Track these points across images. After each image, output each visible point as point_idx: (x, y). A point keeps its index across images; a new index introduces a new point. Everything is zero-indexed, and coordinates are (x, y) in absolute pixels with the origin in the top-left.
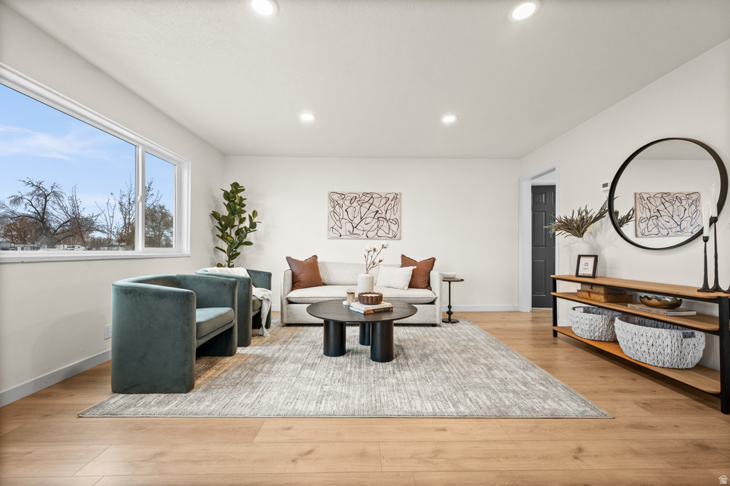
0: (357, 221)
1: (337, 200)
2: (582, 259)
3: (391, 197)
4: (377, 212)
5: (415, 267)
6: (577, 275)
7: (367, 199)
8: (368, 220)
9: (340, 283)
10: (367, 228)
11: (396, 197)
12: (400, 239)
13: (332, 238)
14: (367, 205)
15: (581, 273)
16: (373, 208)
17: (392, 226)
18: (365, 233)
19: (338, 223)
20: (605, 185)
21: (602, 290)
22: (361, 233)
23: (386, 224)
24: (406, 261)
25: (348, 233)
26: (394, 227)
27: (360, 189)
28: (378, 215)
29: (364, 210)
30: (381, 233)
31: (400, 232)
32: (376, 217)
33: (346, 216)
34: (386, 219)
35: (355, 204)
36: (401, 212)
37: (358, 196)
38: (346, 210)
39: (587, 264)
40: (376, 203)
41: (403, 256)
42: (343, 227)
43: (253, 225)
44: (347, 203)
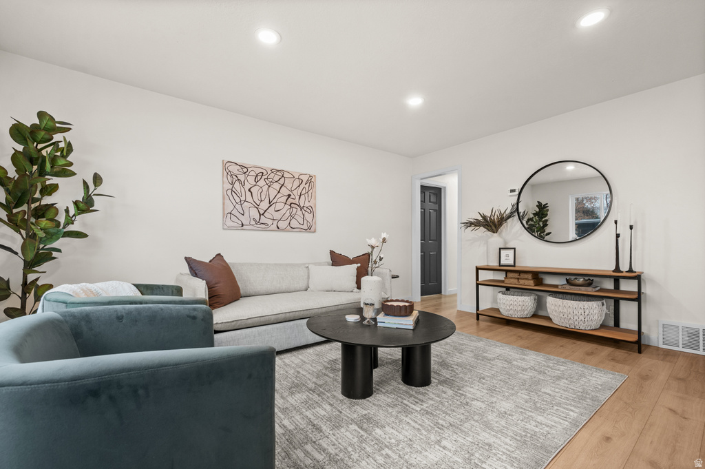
0: (264, 205)
1: (236, 175)
2: (502, 251)
3: (305, 179)
4: (289, 196)
6: (500, 266)
7: (276, 178)
8: (279, 206)
10: (277, 215)
11: (310, 180)
12: (315, 232)
13: (230, 228)
14: (277, 186)
15: (502, 262)
16: (285, 191)
17: (306, 214)
18: (275, 222)
19: (238, 206)
20: (513, 191)
22: (270, 222)
23: (299, 212)
24: (337, 260)
25: (253, 222)
26: (309, 217)
27: (269, 164)
28: (290, 201)
29: (273, 192)
30: (294, 223)
31: (315, 223)
32: (288, 202)
33: (249, 198)
34: (299, 206)
35: (262, 183)
36: (315, 199)
37: (265, 173)
38: (249, 190)
39: (507, 256)
40: (288, 184)
41: (332, 252)
42: (247, 214)
44: (251, 180)
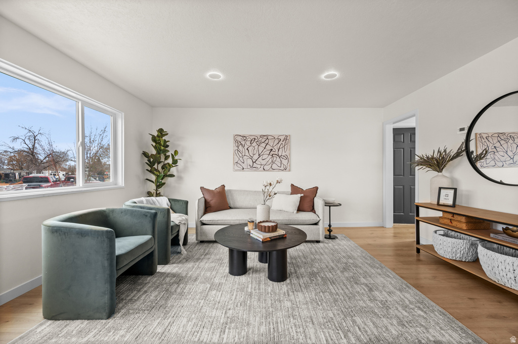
0: (256, 157)
1: (241, 141)
2: (442, 191)
3: (282, 138)
4: (272, 150)
5: (302, 195)
6: (438, 204)
7: (263, 140)
8: (265, 157)
9: (243, 207)
10: (264, 162)
11: (286, 138)
12: (290, 171)
13: (236, 170)
14: (263, 145)
15: (441, 202)
16: (269, 147)
17: (283, 160)
18: (262, 166)
19: (241, 159)
20: (462, 129)
21: (463, 219)
22: (259, 166)
23: (278, 159)
24: (295, 190)
25: (249, 167)
26: (285, 162)
27: (258, 132)
28: (272, 153)
29: (261, 149)
30: (274, 166)
31: (290, 166)
32: (271, 154)
33: (247, 154)
34: (278, 155)
35: (254, 144)
36: (290, 150)
37: (256, 138)
38: (247, 149)
39: (447, 195)
40: (271, 143)
41: (292, 185)
42: (245, 162)
43: (175, 162)
44: (248, 143)
